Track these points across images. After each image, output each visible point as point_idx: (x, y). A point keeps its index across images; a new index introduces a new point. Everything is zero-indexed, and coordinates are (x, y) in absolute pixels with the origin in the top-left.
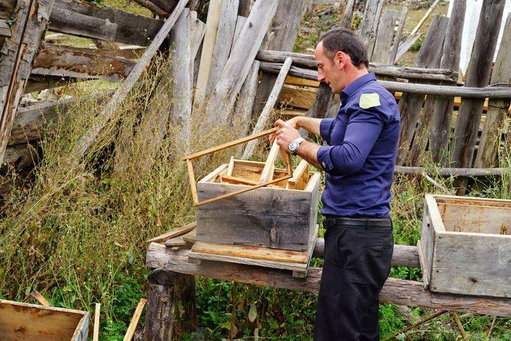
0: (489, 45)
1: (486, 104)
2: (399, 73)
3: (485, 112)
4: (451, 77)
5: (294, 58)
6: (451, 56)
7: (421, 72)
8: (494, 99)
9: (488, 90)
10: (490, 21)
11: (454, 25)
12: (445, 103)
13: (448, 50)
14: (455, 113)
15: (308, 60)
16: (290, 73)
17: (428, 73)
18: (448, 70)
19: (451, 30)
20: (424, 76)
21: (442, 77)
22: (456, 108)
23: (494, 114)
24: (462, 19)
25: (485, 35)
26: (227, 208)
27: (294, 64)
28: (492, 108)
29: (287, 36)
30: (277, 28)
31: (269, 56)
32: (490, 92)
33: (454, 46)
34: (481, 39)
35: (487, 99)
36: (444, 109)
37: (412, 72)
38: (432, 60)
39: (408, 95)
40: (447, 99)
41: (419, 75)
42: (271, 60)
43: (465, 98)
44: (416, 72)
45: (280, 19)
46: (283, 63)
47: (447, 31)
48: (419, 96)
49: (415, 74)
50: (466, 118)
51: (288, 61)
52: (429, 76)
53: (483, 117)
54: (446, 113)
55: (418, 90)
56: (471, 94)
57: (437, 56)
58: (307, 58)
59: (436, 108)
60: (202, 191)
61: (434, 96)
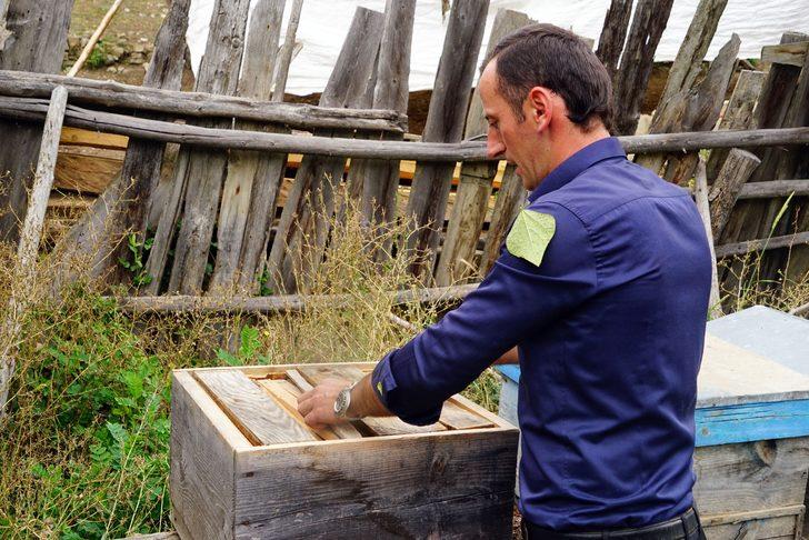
0: (464, 67)
1: (457, 174)
2: (300, 118)
3: (454, 188)
4: (399, 125)
5: (72, 88)
6: (393, 85)
7: (342, 116)
8: (471, 164)
9: (463, 147)
10: (467, 23)
11: (397, 26)
12: (385, 172)
13: (386, 73)
14: (406, 191)
15: (104, 93)
16: (68, 122)
17: (357, 117)
18: (392, 112)
19: (391, 37)
20: (348, 123)
21: (384, 124)
22: (406, 182)
23: (470, 191)
24: (411, 18)
25: (458, 47)
27: (73, 100)
28: (468, 179)
29: (43, 39)
30: (19, 22)
31: (11, 83)
32: (471, 151)
33: (398, 67)
34: (452, 54)
35: (459, 164)
36: (382, 183)
37: (326, 116)
38: (355, 92)
39: (316, 160)
40: (387, 165)
41: (340, 122)
42: (16, 91)
43: (423, 162)
44: (333, 115)
45: (22, 6)
46: (49, 97)
47: (384, 38)
48: (335, 161)
49: (333, 120)
50: (424, 198)
51: (60, 95)
52: (358, 123)
53: (452, 195)
54: (385, 191)
56: (439, 156)
57: (365, 86)
58: (101, 87)
59: (367, 180)
61: (362, 160)
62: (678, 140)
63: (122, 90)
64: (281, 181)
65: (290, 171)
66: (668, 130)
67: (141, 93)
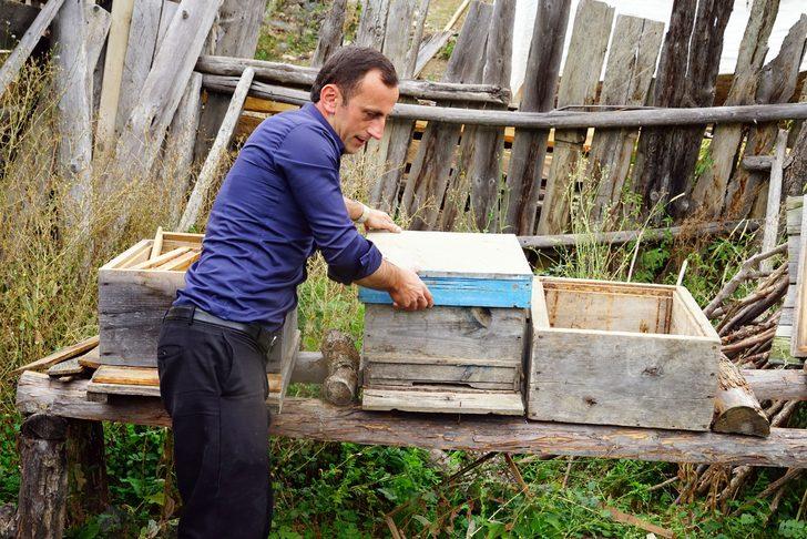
0: (552, 48)
1: (551, 138)
2: (421, 92)
3: (550, 150)
4: (500, 97)
5: (257, 69)
6: (499, 65)
7: (454, 90)
8: (562, 130)
9: (553, 116)
10: (553, 12)
11: (501, 16)
12: (492, 137)
13: (493, 54)
14: (507, 153)
15: (279, 72)
16: (251, 93)
17: (465, 90)
18: (494, 87)
19: (497, 25)
20: (459, 95)
21: (486, 97)
22: (508, 145)
23: (563, 153)
24: (513, 8)
25: (546, 32)
26: (149, 309)
27: (257, 78)
28: (560, 144)
29: (244, 33)
30: (228, 20)
31: (217, 66)
32: (556, 119)
33: (503, 50)
34: (541, 38)
35: (553, 130)
36: (491, 145)
37: (441, 90)
38: (470, 70)
39: (436, 125)
40: (494, 130)
41: (451, 95)
42: (219, 71)
43: (521, 129)
44: (447, 89)
45: (231, 7)
46: (240, 76)
47: (491, 27)
48: (453, 126)
49: (446, 93)
50: (523, 160)
51: (248, 74)
52: (466, 96)
53: (548, 157)
54: (493, 152)
55: (450, 117)
56: (528, 123)
57: (477, 65)
58: (277, 68)
59: (478, 145)
60: (106, 284)
61: (475, 127)
62: (748, 111)
63: (292, 70)
64: (410, 142)
65: (418, 136)
66: (743, 103)
67: (306, 72)
